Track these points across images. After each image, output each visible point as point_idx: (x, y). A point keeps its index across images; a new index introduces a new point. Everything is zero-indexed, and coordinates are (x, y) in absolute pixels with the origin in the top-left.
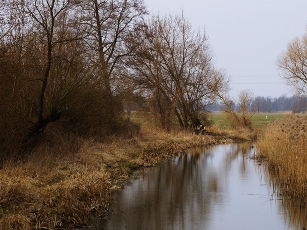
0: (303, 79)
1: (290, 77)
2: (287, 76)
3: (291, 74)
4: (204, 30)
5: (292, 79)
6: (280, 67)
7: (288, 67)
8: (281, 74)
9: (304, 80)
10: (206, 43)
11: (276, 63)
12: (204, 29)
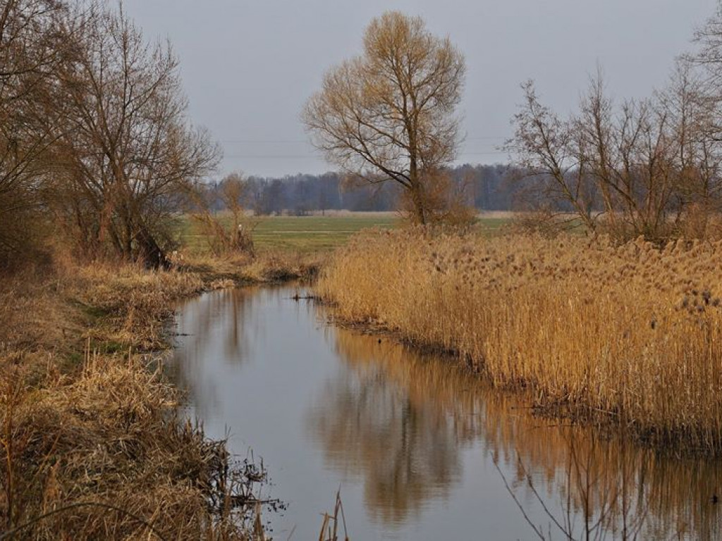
0: (360, 151)
1: (333, 145)
2: (327, 144)
3: (335, 140)
4: (167, 44)
5: (336, 151)
6: (311, 126)
7: (327, 126)
8: (314, 140)
9: (364, 154)
10: (173, 73)
11: (303, 117)
12: (168, 42)
